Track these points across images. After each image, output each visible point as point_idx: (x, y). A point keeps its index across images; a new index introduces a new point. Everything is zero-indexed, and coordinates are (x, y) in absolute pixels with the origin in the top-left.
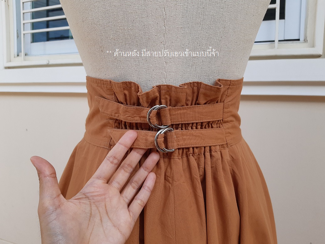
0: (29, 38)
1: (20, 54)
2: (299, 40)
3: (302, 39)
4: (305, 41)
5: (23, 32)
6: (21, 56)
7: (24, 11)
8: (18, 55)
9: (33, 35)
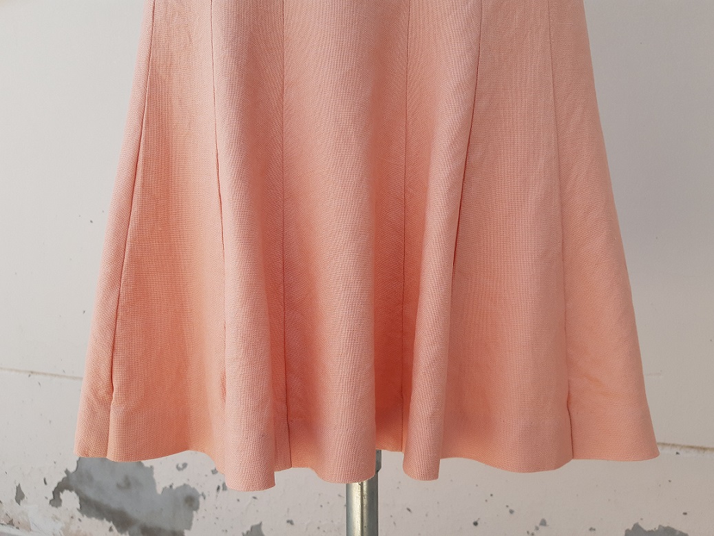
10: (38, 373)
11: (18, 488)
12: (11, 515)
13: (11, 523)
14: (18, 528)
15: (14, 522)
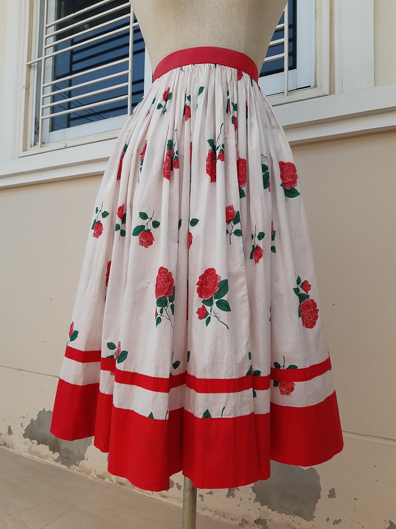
0: (47, 124)
1: (37, 143)
2: (310, 86)
3: (312, 85)
4: (316, 86)
5: (41, 118)
6: (38, 144)
7: (45, 96)
8: (35, 145)
9: (53, 119)
10: (23, 370)
11: (9, 427)
12: (5, 440)
13: (5, 444)
14: (8, 447)
15: (7, 444)
